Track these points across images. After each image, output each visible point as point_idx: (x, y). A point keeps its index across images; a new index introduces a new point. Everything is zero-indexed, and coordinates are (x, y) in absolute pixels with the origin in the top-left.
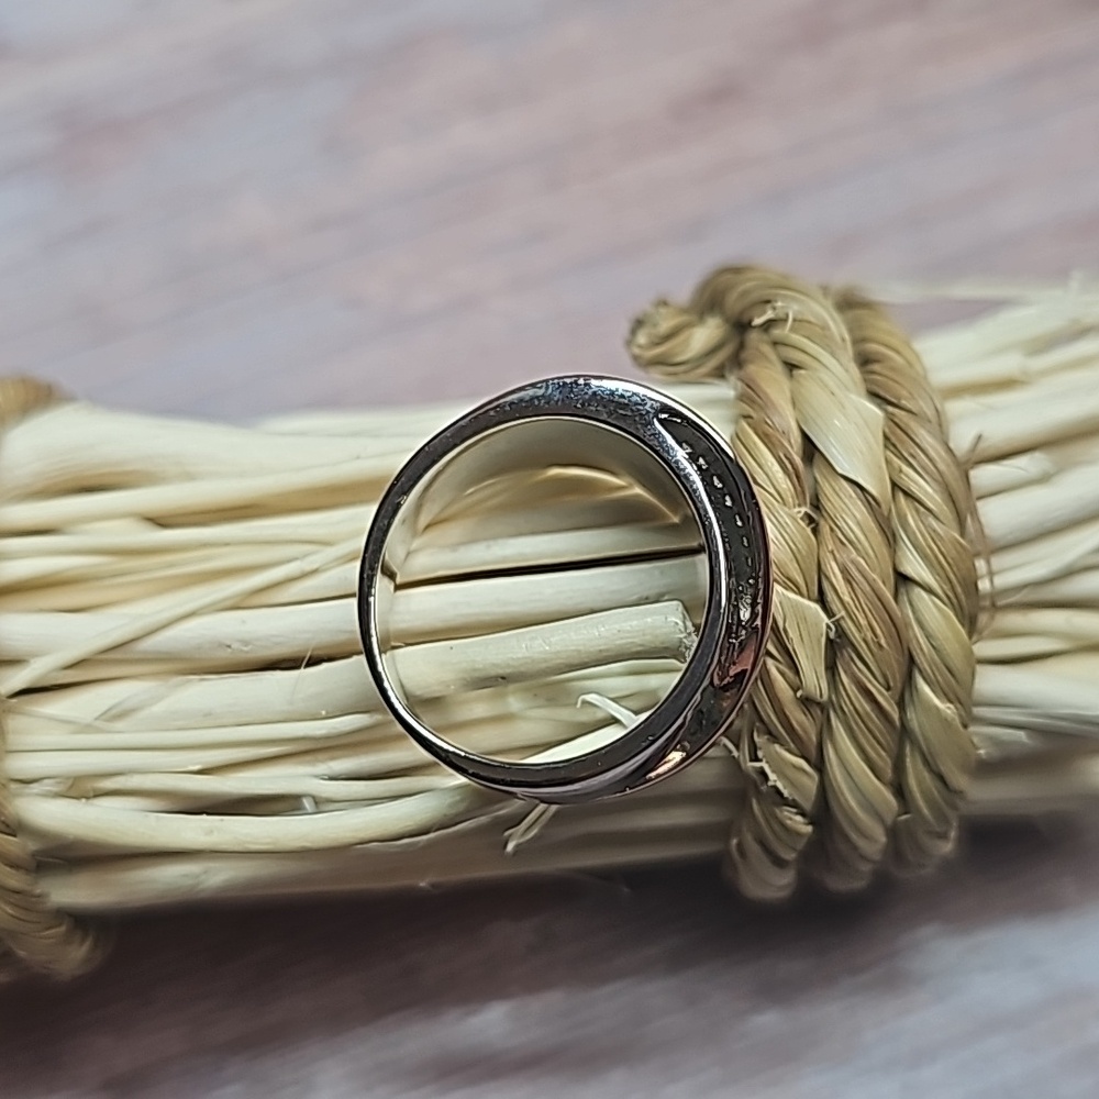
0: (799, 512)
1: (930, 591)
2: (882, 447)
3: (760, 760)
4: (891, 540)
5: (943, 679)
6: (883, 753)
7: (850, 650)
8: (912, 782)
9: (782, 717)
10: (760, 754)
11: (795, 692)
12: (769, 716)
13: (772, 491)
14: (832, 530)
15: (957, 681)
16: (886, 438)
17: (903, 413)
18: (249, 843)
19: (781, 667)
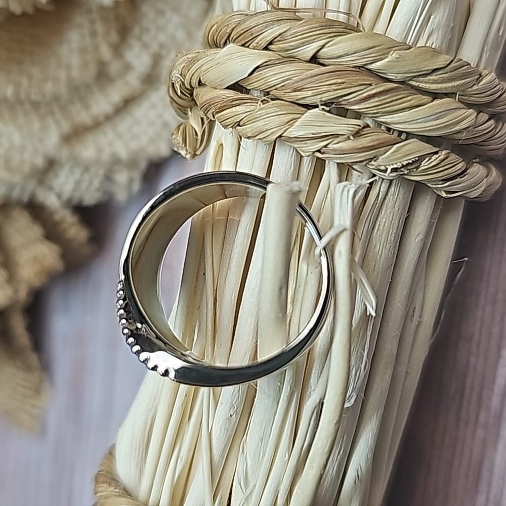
0: (260, 105)
1: (323, 47)
2: (247, 49)
3: (387, 169)
4: (293, 59)
5: (375, 53)
6: (409, 98)
7: (341, 100)
8: (434, 87)
9: (363, 150)
10: (383, 168)
11: (349, 139)
12: (360, 157)
13: (244, 115)
14: (276, 89)
15: (379, 46)
16: (243, 45)
17: (233, 32)
18: (323, 451)
19: (335, 142)
